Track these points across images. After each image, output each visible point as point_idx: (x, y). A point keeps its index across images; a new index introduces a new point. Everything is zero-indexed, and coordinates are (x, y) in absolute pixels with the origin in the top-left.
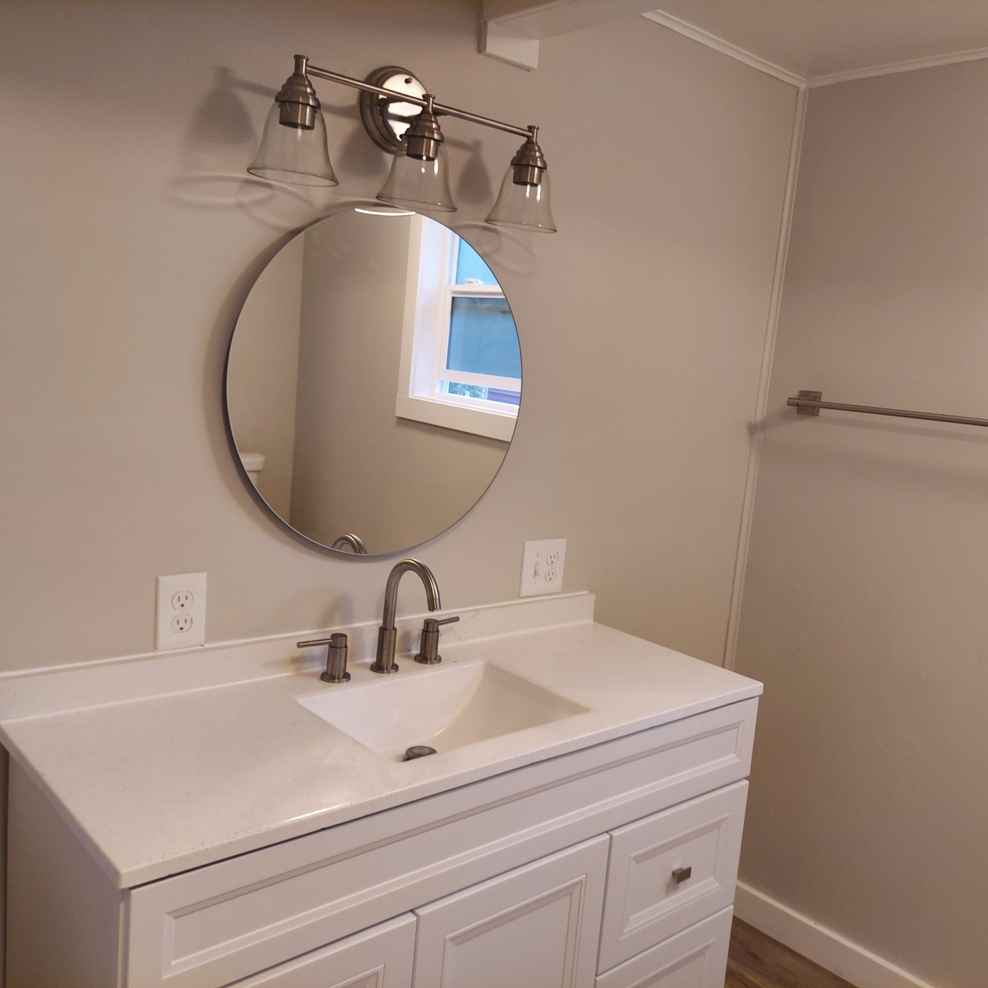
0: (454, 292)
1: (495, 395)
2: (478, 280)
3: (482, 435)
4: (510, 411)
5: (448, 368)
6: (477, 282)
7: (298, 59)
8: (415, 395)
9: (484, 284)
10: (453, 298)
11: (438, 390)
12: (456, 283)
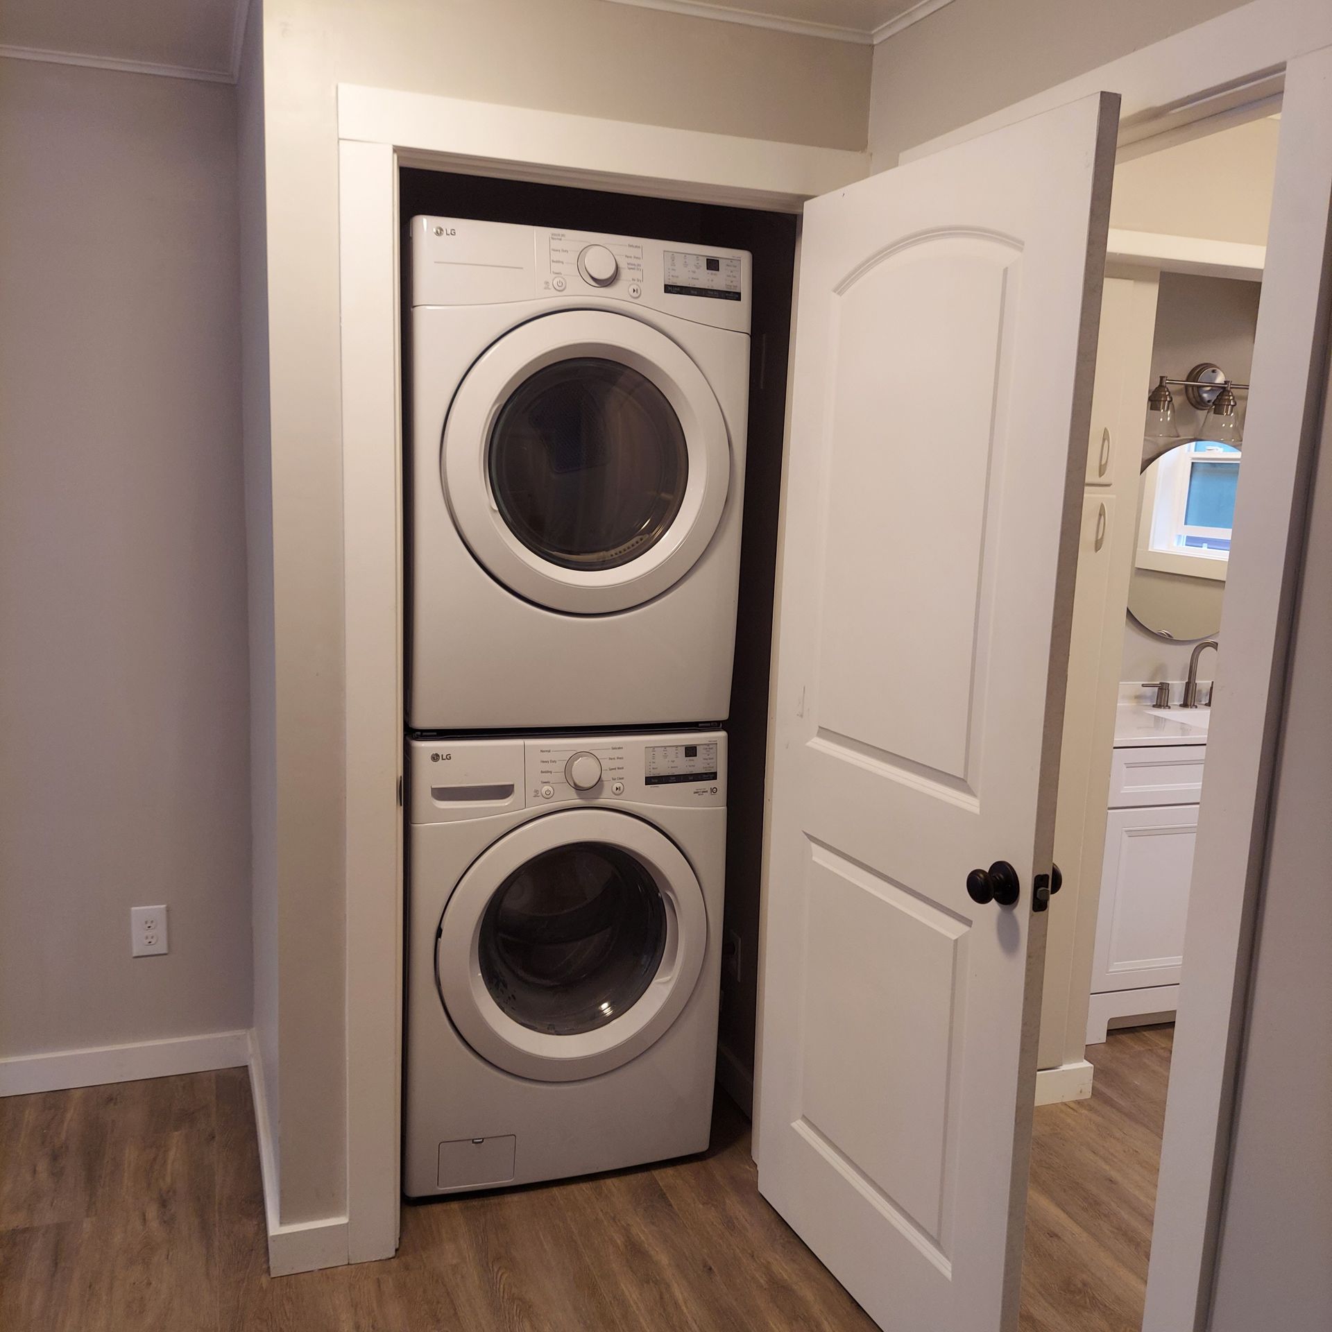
0: (1194, 459)
1: (1214, 543)
2: (1218, 448)
3: (1215, 578)
4: (1223, 555)
5: (1186, 524)
6: (1217, 450)
7: (1162, 378)
8: (1155, 548)
9: (1224, 451)
10: (1193, 463)
11: (1175, 544)
12: (1195, 451)
